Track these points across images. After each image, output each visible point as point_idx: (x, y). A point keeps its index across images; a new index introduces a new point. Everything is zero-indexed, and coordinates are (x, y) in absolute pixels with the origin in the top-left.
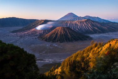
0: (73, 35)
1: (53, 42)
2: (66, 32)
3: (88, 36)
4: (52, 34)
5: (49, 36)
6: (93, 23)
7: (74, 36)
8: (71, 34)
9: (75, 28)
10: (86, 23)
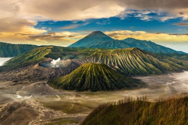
0: (113, 78)
1: (80, 91)
2: (100, 73)
3: (139, 80)
4: (76, 77)
5: (69, 80)
6: (144, 55)
7: (115, 81)
8: (109, 76)
9: (112, 64)
10: (132, 56)
